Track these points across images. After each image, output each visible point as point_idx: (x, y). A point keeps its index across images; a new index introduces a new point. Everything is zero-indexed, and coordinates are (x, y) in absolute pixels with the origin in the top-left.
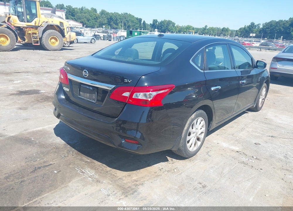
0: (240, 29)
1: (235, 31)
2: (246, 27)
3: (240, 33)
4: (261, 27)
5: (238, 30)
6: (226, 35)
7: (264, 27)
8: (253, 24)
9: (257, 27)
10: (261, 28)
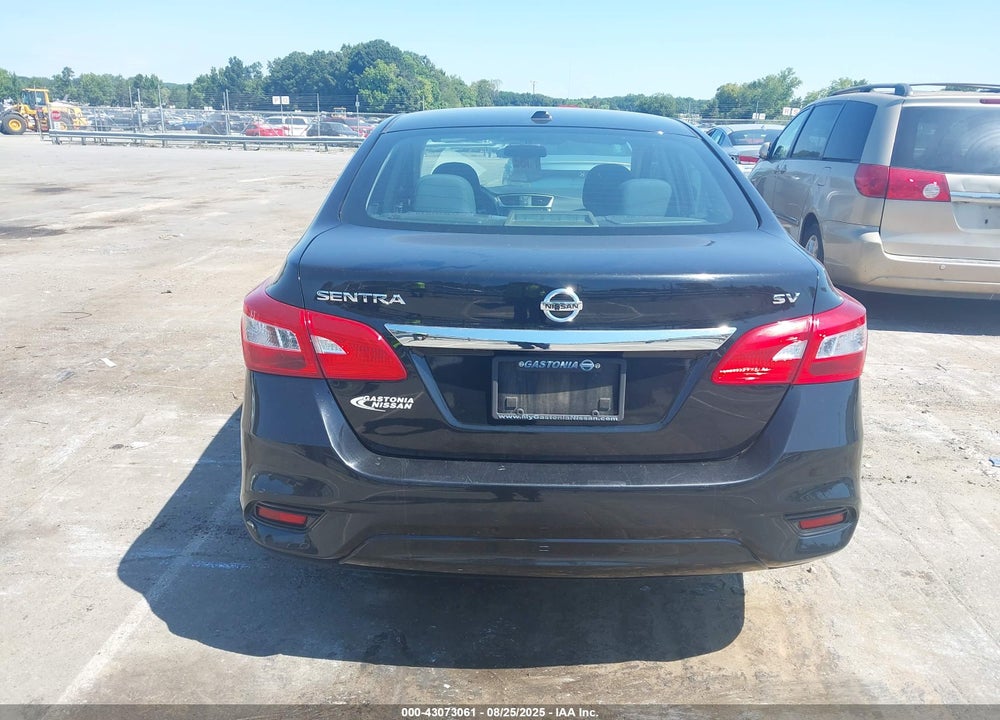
0: (200, 80)
1: (182, 87)
2: (217, 72)
3: (202, 96)
4: (266, 73)
5: (192, 83)
6: (156, 103)
7: (276, 75)
8: (236, 64)
9: (252, 75)
10: (265, 78)
